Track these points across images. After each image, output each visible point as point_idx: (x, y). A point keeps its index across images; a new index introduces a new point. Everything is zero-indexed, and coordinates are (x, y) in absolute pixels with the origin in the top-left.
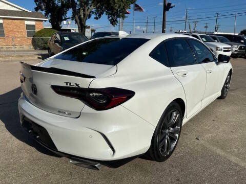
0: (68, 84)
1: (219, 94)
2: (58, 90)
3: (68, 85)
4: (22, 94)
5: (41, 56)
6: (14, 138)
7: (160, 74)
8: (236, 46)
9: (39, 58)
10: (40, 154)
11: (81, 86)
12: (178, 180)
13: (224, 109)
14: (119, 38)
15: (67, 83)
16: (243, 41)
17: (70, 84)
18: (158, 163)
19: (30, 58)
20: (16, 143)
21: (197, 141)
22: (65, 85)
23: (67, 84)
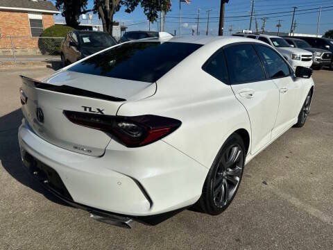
0: (88, 109)
1: (295, 120)
2: (73, 117)
3: (88, 111)
4: (23, 120)
5: (51, 65)
6: (14, 180)
8: (318, 54)
9: (48, 66)
10: (49, 203)
11: (105, 113)
12: (238, 240)
13: (302, 142)
14: (159, 43)
15: (85, 108)
16: (328, 47)
17: (90, 109)
18: (211, 216)
19: (37, 67)
20: (16, 186)
21: (264, 186)
22: (82, 110)
23: (85, 110)
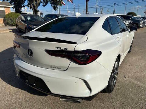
0: (59, 48)
1: (129, 50)
2: (51, 52)
3: (59, 49)
7: (109, 39)
8: (128, 22)
11: (68, 50)
12: (123, 103)
13: (133, 58)
15: (58, 48)
16: (131, 19)
17: (60, 48)
18: (108, 94)
21: (125, 78)
22: (56, 49)
